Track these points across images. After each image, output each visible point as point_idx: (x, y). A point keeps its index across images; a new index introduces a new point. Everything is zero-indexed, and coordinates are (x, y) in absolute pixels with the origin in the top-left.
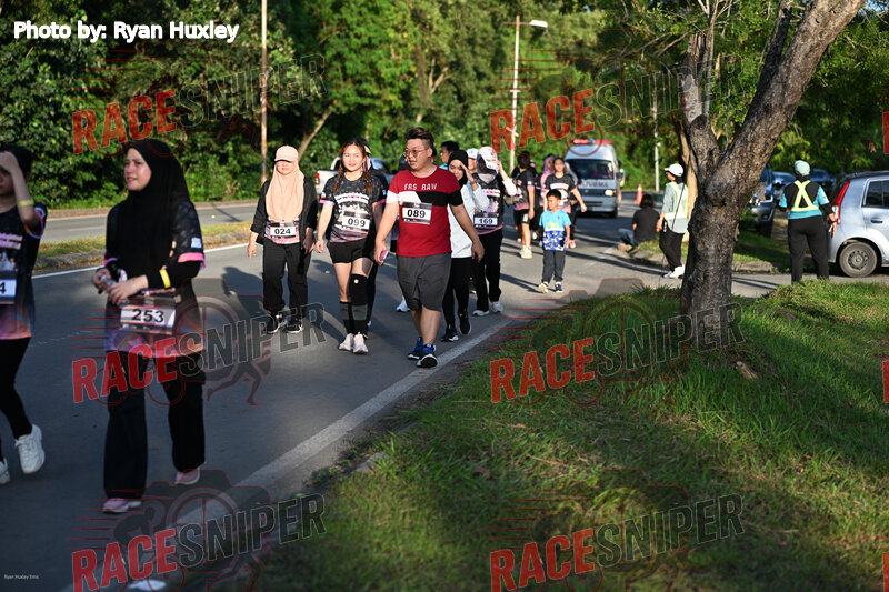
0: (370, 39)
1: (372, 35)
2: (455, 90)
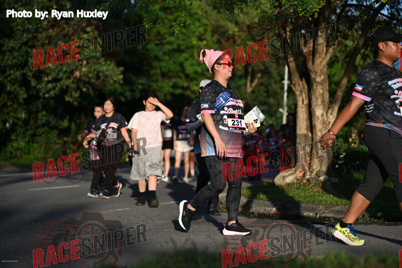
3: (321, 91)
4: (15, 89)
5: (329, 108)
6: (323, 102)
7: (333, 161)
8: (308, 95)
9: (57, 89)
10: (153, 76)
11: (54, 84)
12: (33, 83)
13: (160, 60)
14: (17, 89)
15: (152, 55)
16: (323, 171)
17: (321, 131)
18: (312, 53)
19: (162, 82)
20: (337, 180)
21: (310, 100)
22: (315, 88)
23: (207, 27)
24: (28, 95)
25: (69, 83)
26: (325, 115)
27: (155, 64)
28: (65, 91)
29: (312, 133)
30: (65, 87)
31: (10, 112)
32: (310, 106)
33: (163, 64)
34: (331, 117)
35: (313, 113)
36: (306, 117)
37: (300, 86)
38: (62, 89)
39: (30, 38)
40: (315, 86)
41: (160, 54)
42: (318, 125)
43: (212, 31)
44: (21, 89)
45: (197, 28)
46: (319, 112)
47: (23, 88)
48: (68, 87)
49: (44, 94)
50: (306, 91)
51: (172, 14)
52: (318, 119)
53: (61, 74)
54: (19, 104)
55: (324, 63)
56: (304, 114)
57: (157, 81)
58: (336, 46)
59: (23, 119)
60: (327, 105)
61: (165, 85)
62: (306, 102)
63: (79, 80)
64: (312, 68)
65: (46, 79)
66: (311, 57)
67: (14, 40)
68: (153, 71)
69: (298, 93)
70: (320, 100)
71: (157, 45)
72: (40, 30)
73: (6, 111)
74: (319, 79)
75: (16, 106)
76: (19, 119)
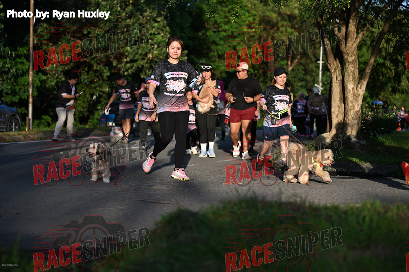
0: (232, 32)
1: (233, 30)
2: (303, 68)
3: (352, 69)
4: (100, 68)
5: (359, 83)
6: (354, 78)
7: (362, 126)
8: (342, 72)
9: (134, 68)
10: (211, 57)
11: (132, 64)
12: (115, 63)
13: (217, 45)
14: (102, 68)
15: (211, 40)
16: (353, 135)
17: (351, 102)
18: (344, 37)
19: (219, 62)
20: (365, 142)
21: (343, 76)
22: (347, 66)
23: (255, 17)
24: (111, 73)
25: (144, 63)
26: (355, 89)
27: (213, 48)
28: (140, 70)
29: (344, 103)
30: (140, 67)
31: (97, 86)
32: (343, 81)
33: (219, 48)
34: (360, 90)
35: (346, 87)
36: (339, 91)
37: (334, 65)
38: (138, 68)
39: (112, 27)
40: (347, 64)
41: (217, 40)
42: (350, 97)
43: (259, 21)
44: (106, 68)
45: (247, 18)
46: (350, 86)
47: (107, 67)
48: (143, 66)
49: (124, 72)
50: (340, 69)
51: (226, 7)
52: (350, 92)
53: (137, 55)
54: (104, 80)
55: (355, 46)
56: (338, 88)
57: (215, 61)
58: (365, 31)
59: (107, 92)
60: (357, 81)
61: (221, 65)
62: (339, 78)
63: (152, 61)
64: (344, 50)
65: (125, 60)
66: (344, 41)
67: (99, 29)
68: (212, 53)
69: (333, 71)
70: (351, 76)
71: (214, 32)
72: (120, 20)
73: (93, 86)
74: (350, 59)
75: (101, 82)
76: (103, 92)
